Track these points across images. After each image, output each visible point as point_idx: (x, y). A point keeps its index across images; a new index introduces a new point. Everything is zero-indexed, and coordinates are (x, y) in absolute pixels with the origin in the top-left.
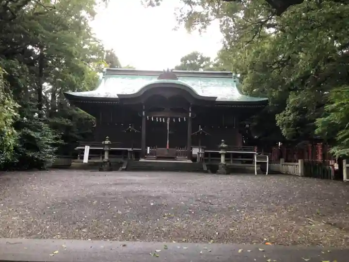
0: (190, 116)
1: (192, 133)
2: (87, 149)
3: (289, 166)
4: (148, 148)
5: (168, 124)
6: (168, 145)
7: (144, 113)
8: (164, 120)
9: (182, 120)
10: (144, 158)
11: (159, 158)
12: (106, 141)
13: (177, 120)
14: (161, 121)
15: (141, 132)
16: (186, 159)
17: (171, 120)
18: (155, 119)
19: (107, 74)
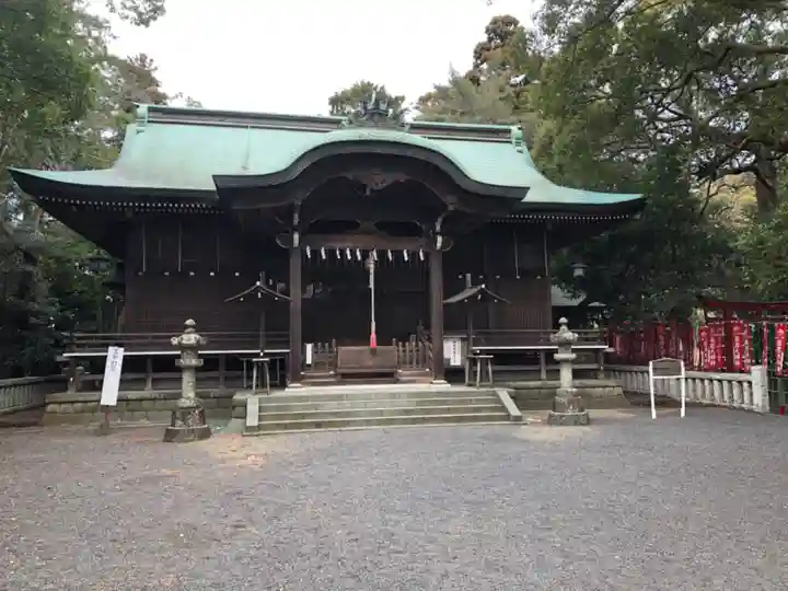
0: (439, 245)
1: (445, 298)
2: (115, 357)
4: (309, 347)
5: (372, 271)
6: (373, 336)
7: (296, 236)
8: (358, 253)
9: (414, 255)
10: (297, 379)
11: (346, 378)
12: (185, 336)
13: (398, 254)
14: (349, 257)
15: (289, 295)
16: (426, 375)
17: (382, 254)
18: (331, 253)
19: (149, 122)
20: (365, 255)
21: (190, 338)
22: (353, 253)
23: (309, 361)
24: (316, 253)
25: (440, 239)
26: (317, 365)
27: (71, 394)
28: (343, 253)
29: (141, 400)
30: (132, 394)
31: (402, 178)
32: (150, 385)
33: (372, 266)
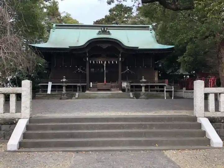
0: (120, 60)
1: (122, 72)
2: (50, 84)
3: (189, 93)
4: (91, 83)
5: (105, 66)
6: (105, 81)
7: (87, 59)
8: (102, 62)
9: (115, 62)
10: (88, 90)
11: (99, 90)
12: (63, 80)
13: (111, 62)
14: (100, 63)
15: (86, 72)
16: (118, 90)
17: (107, 62)
18: (96, 62)
19: (56, 28)
20: (103, 62)
21: (64, 80)
22: (101, 62)
23: (91, 86)
24: (92, 62)
25: (120, 58)
26: (93, 87)
27: (40, 93)
28: (98, 62)
29: (55, 94)
30: (53, 93)
31: (110, 45)
32: (57, 92)
33: (105, 65)
